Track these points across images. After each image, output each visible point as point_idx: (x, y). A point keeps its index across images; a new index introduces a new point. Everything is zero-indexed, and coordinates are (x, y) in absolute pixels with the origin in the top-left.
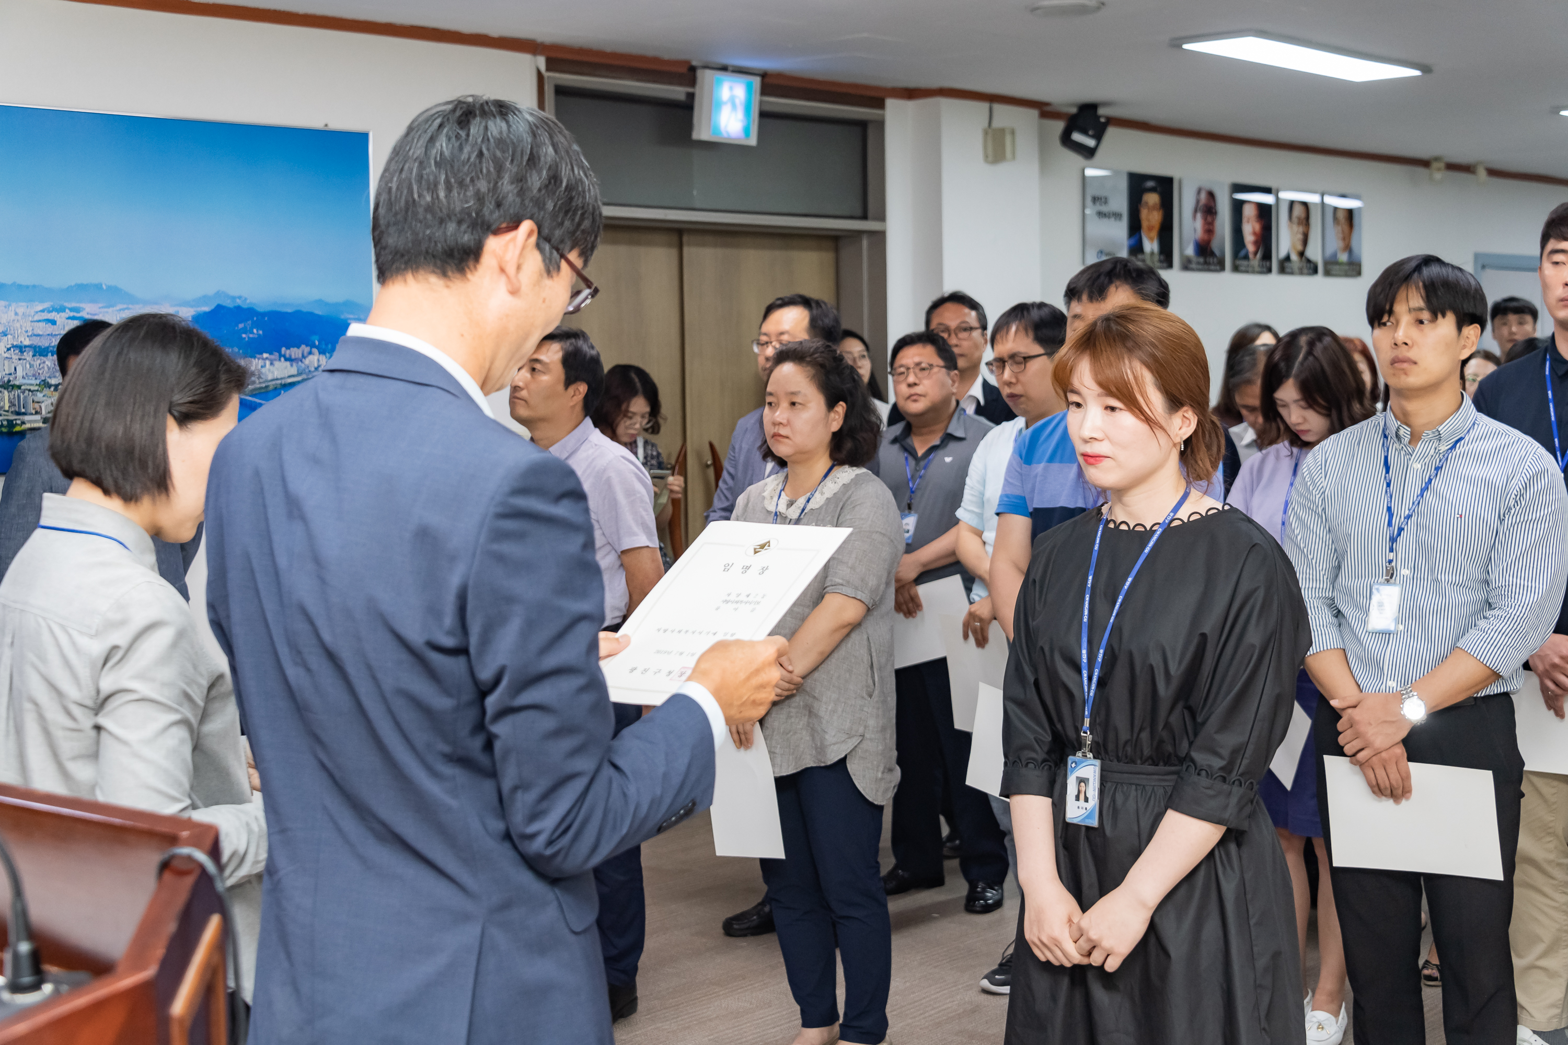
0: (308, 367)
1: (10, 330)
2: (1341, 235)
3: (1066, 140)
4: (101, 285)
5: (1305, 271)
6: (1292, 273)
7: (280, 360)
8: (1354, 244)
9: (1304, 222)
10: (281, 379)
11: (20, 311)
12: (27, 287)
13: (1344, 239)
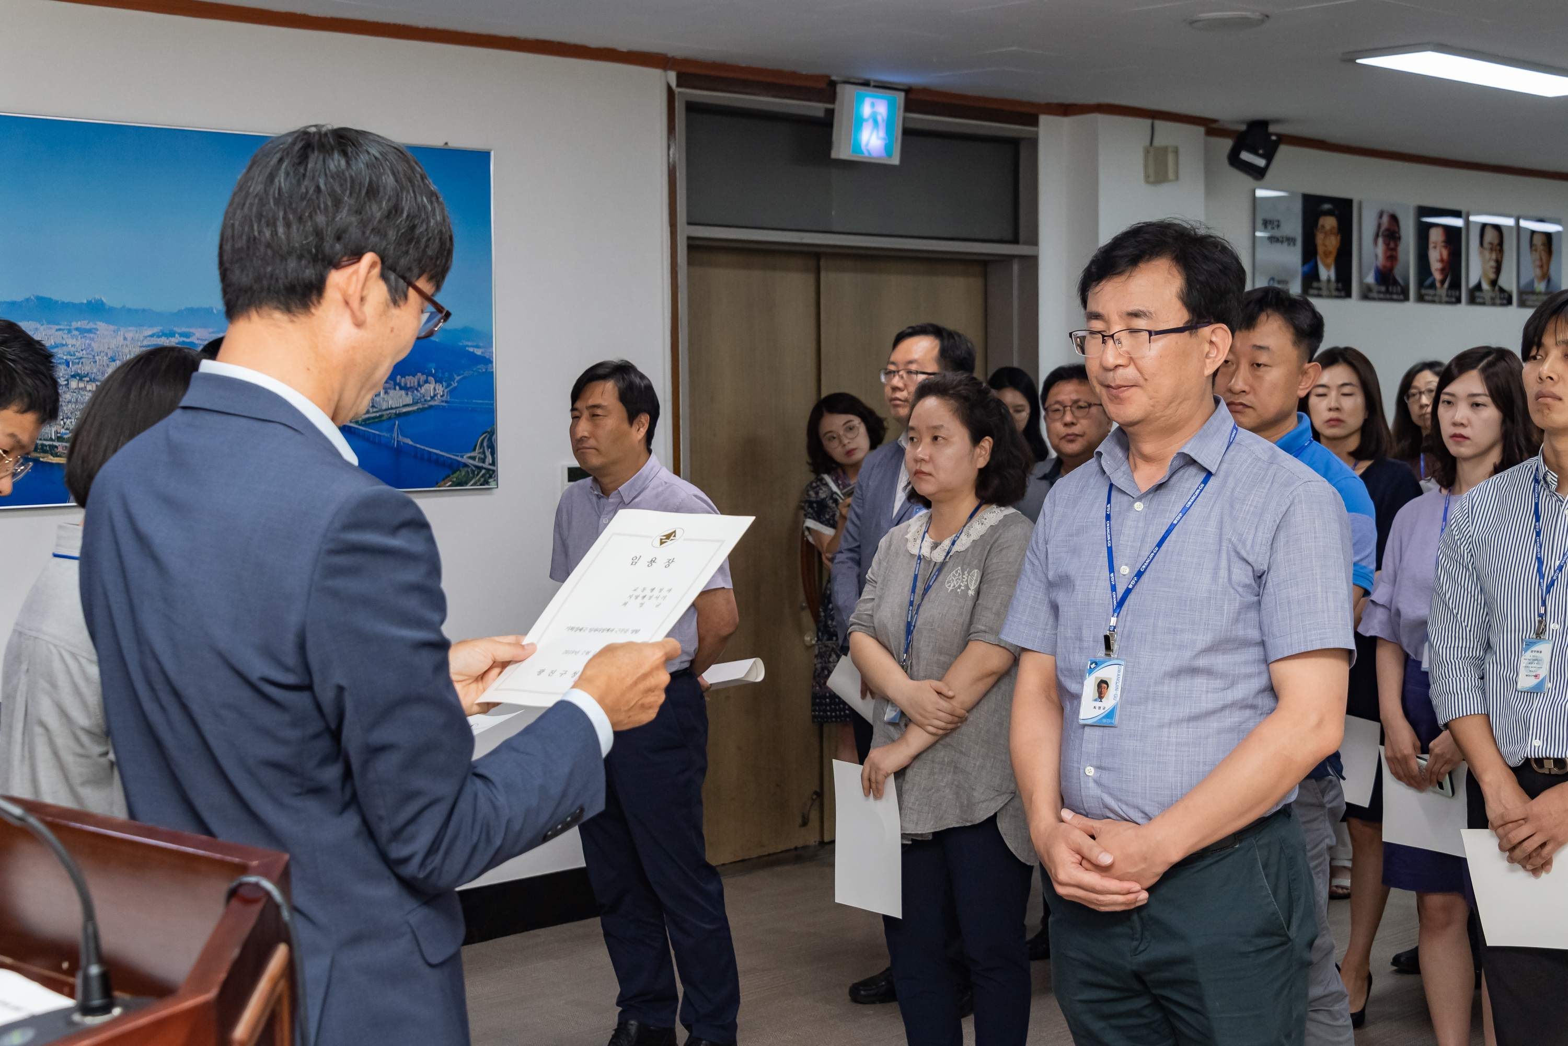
0: (424, 396)
1: (119, 355)
2: (1538, 263)
3: (1234, 160)
4: (212, 309)
5: (1498, 301)
6: (1483, 304)
7: (395, 389)
8: (1553, 272)
9: (1498, 248)
10: (396, 408)
11: (129, 336)
12: (136, 311)
13: (1541, 267)
